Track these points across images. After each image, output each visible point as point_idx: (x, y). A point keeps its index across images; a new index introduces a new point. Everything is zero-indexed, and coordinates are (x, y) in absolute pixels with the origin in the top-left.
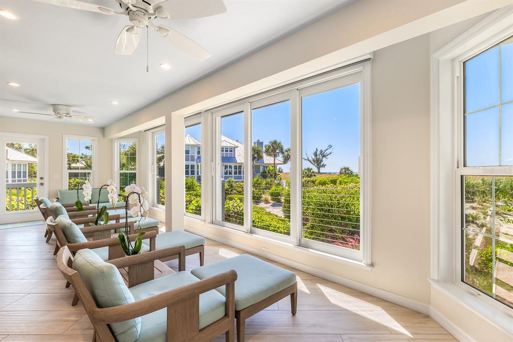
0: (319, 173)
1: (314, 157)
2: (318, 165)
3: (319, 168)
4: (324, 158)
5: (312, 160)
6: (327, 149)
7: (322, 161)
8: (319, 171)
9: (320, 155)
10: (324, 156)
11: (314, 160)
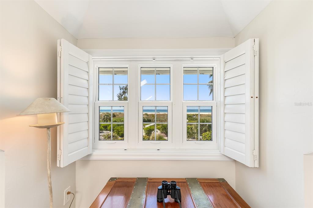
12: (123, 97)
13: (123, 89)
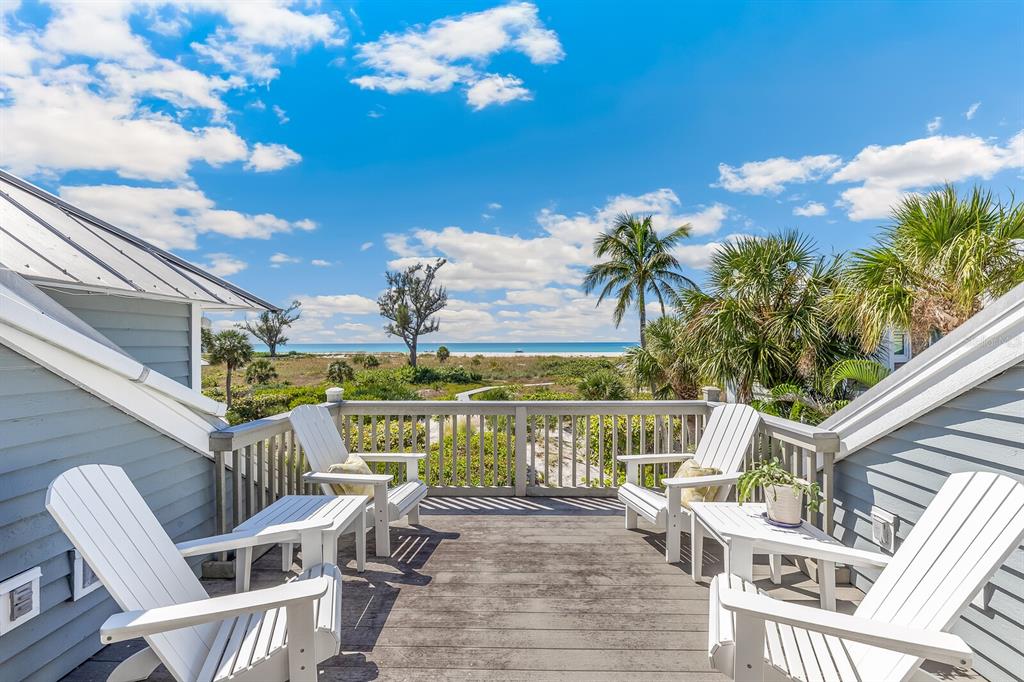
0: (273, 355)
1: (261, 323)
2: (270, 339)
3: (272, 347)
4: (285, 326)
5: (256, 328)
6: (291, 309)
7: (279, 332)
8: (273, 351)
9: (276, 320)
10: (285, 323)
11: (260, 329)
12: (396, 306)
13: (397, 283)
